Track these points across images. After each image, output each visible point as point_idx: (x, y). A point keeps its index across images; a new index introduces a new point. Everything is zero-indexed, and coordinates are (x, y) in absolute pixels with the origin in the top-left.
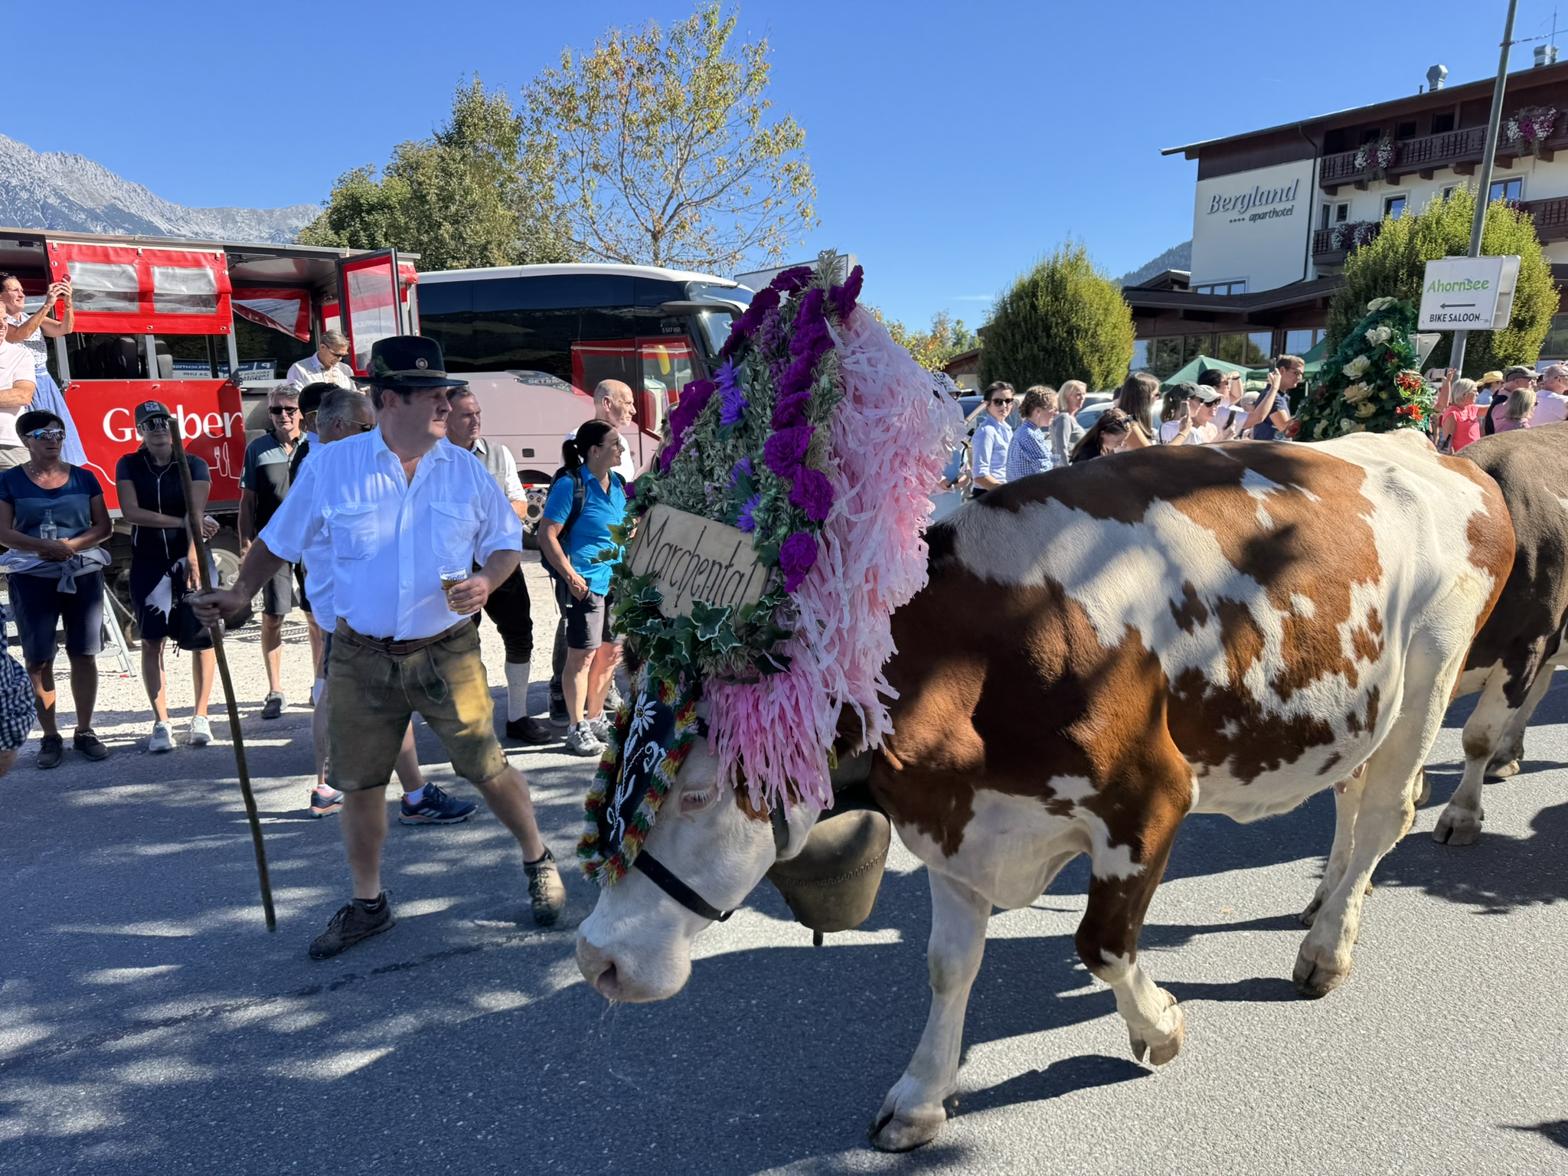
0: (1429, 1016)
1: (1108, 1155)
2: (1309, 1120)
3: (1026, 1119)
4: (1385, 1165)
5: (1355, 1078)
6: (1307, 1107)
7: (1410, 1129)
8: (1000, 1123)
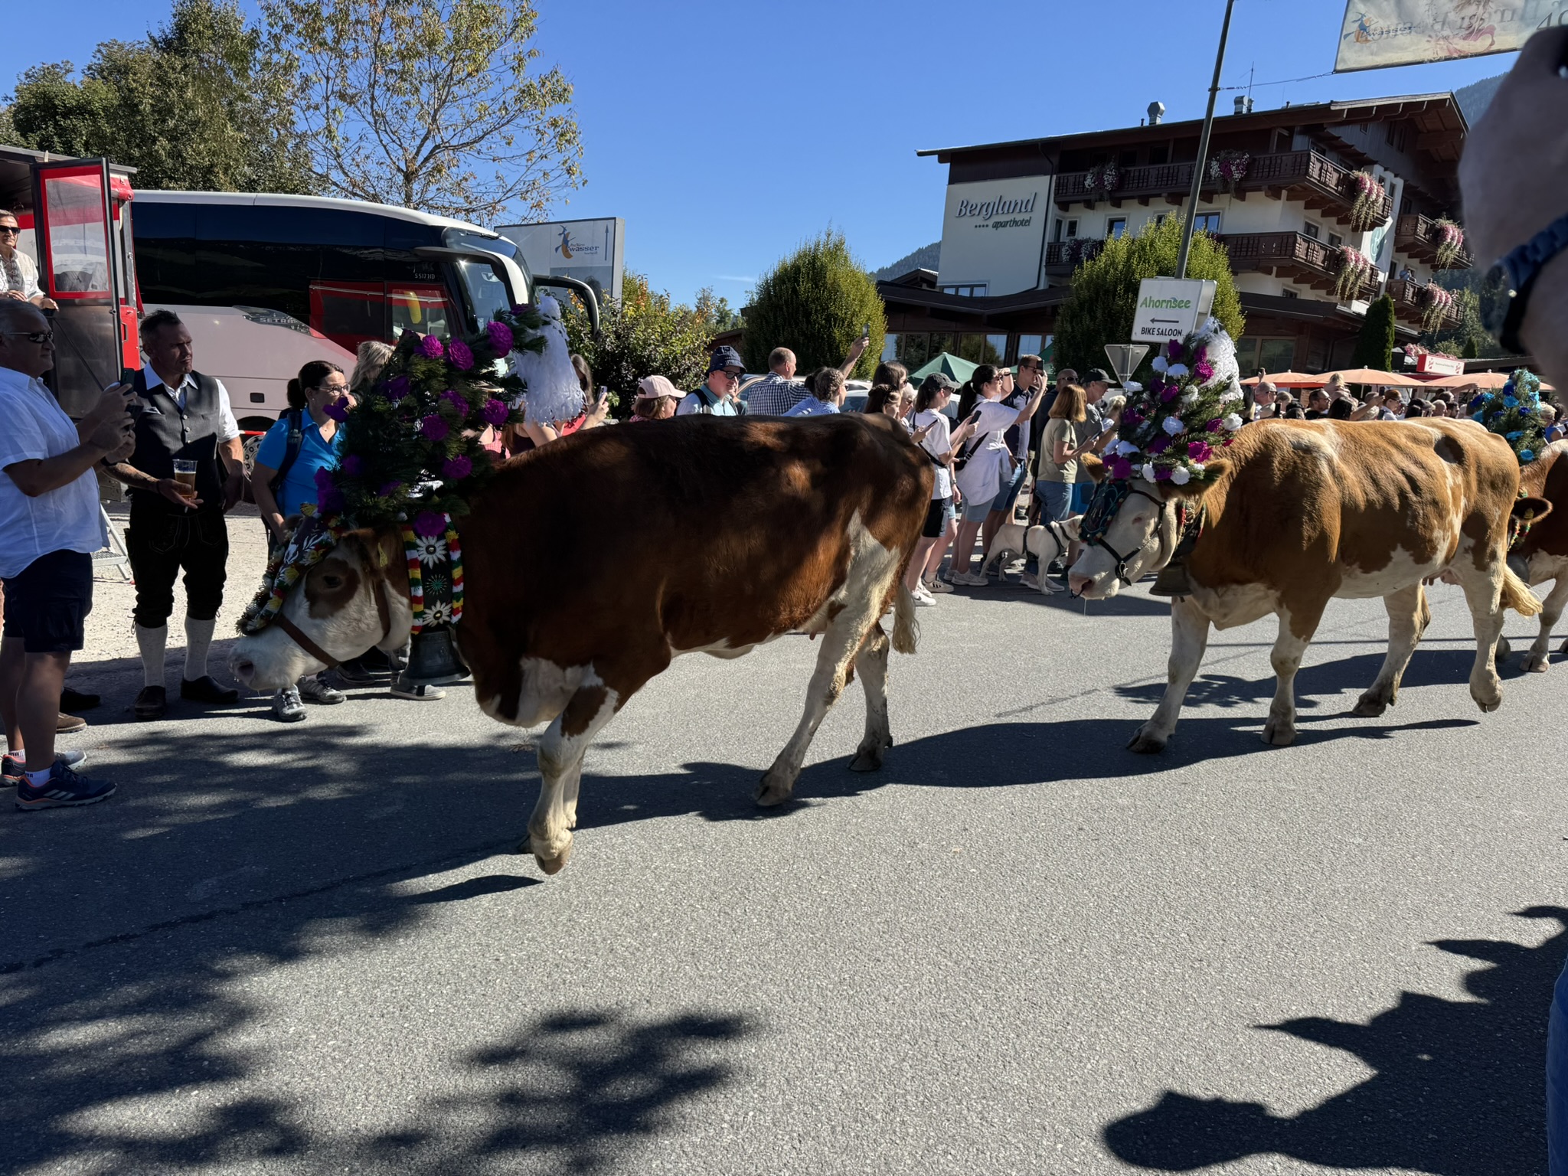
0: (1123, 934)
1: (851, 1071)
2: (1024, 1027)
3: (778, 1045)
4: (1085, 1061)
5: (1061, 990)
6: (1022, 1017)
7: (1106, 1029)
8: (753, 1050)
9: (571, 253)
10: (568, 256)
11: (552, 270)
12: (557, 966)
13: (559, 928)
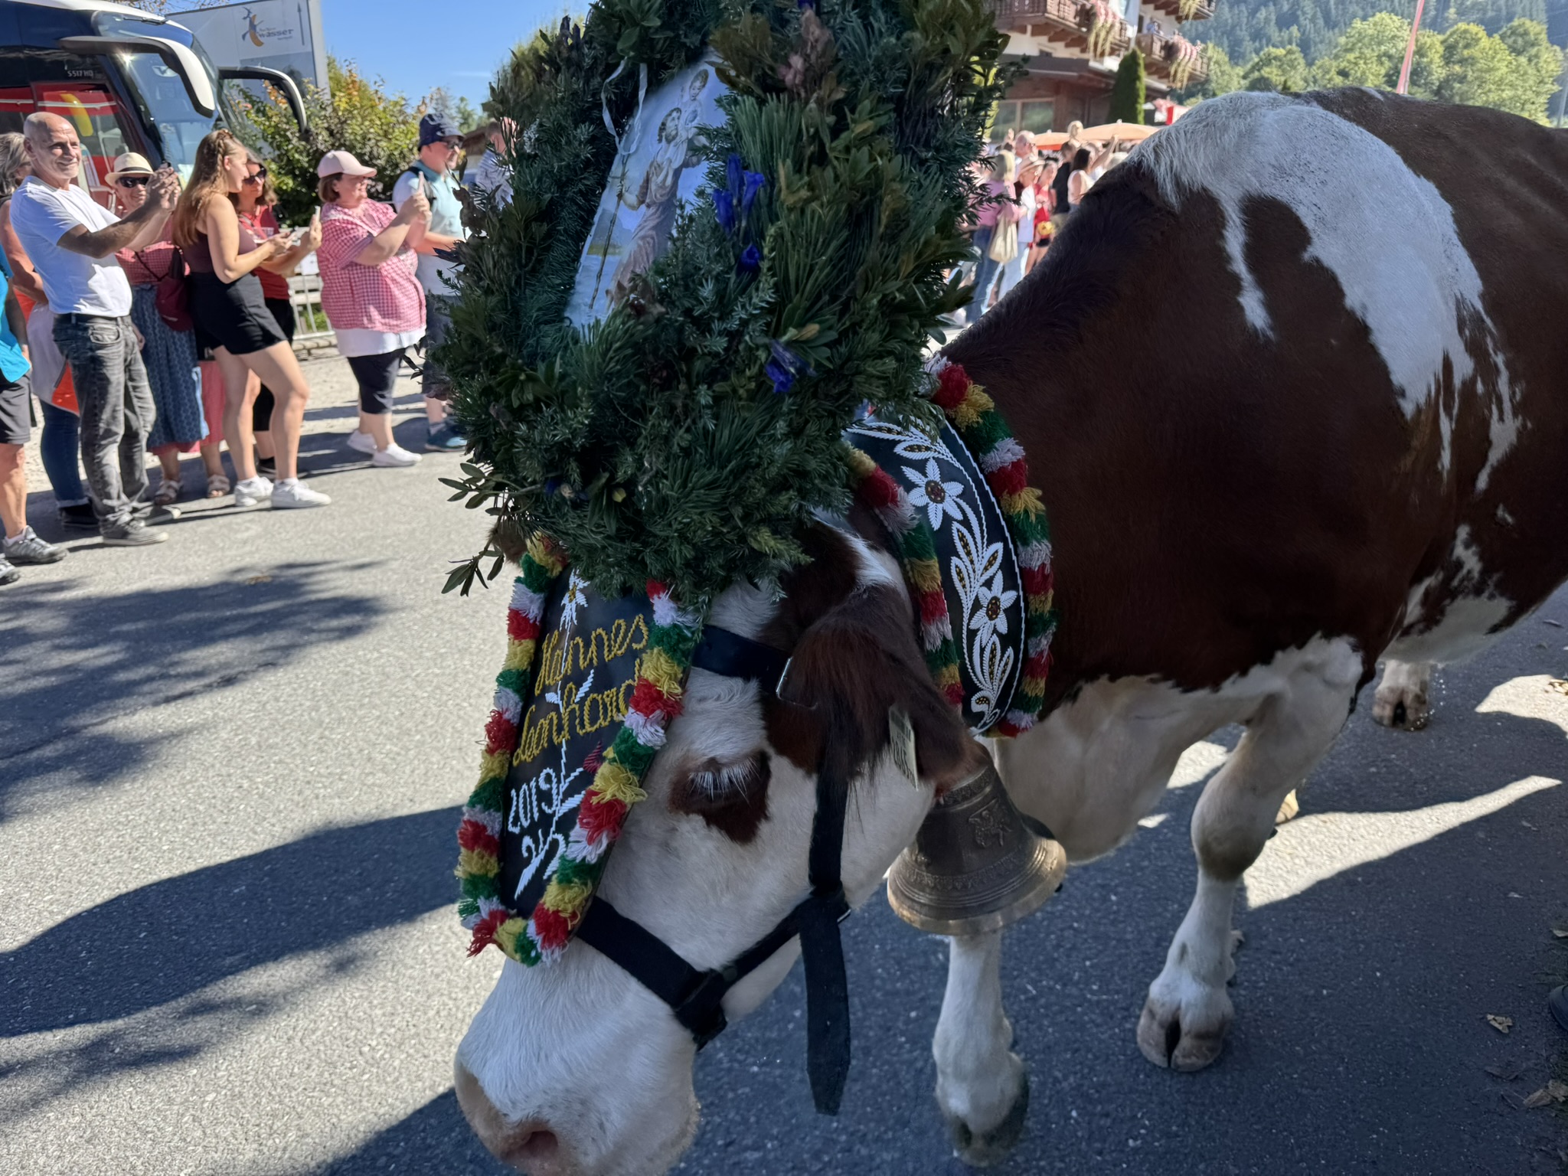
9: (262, 39)
10: (259, 44)
11: (242, 61)
12: (309, 783)
13: (310, 747)
